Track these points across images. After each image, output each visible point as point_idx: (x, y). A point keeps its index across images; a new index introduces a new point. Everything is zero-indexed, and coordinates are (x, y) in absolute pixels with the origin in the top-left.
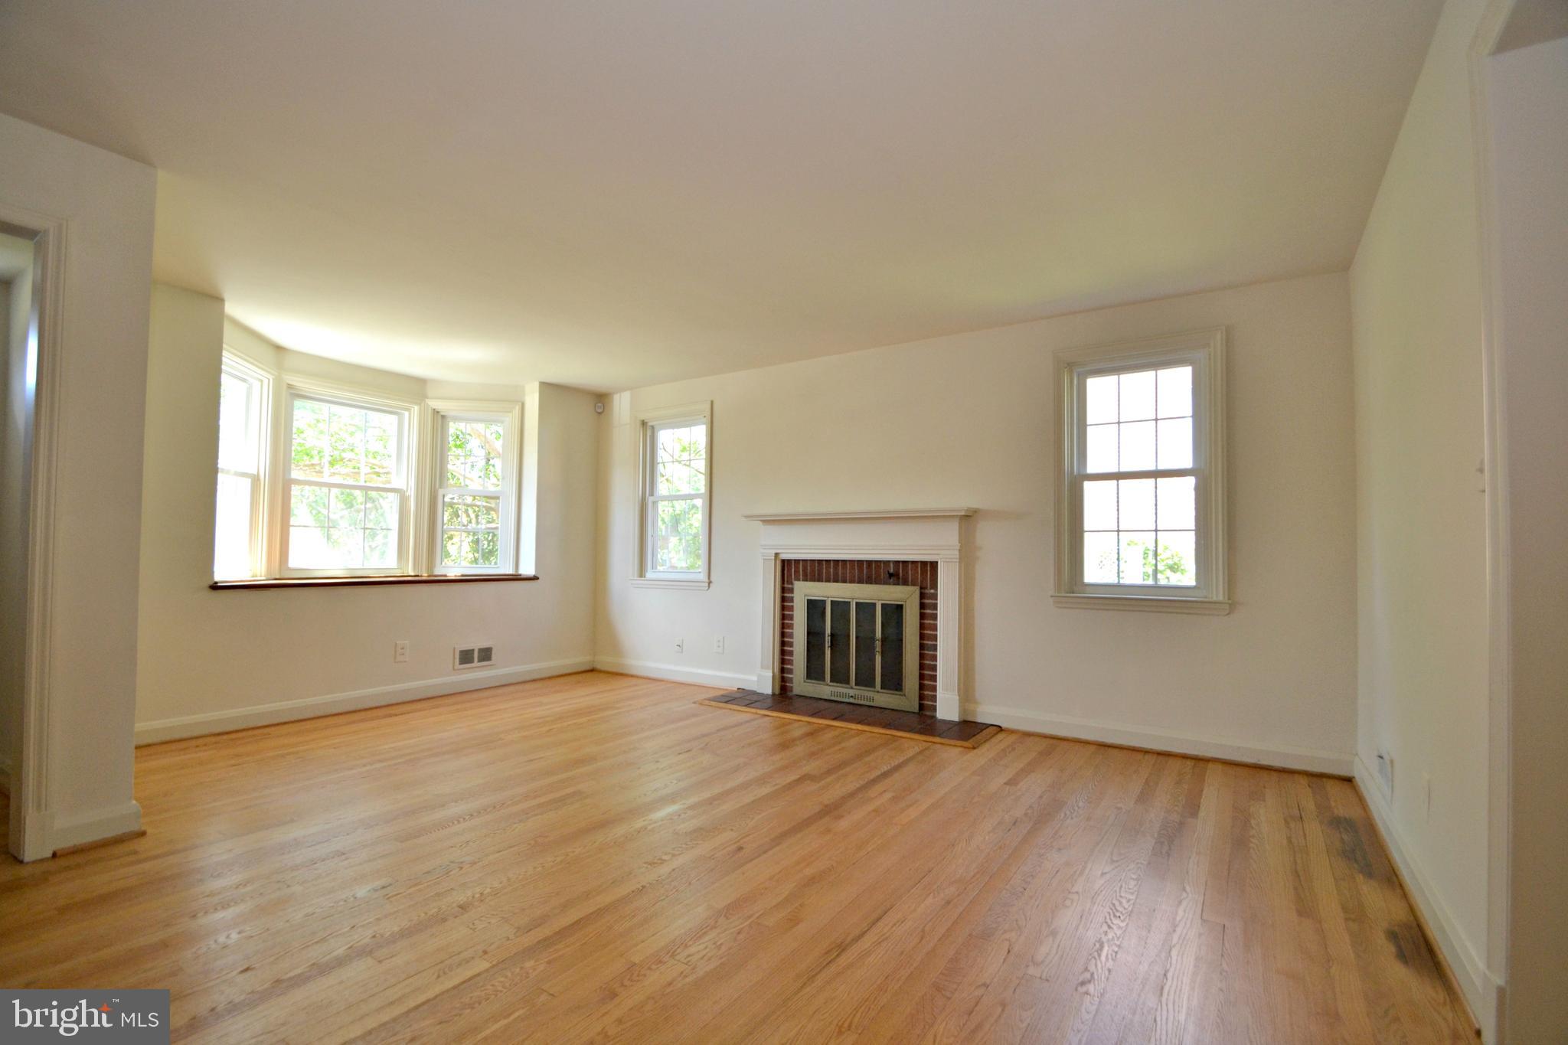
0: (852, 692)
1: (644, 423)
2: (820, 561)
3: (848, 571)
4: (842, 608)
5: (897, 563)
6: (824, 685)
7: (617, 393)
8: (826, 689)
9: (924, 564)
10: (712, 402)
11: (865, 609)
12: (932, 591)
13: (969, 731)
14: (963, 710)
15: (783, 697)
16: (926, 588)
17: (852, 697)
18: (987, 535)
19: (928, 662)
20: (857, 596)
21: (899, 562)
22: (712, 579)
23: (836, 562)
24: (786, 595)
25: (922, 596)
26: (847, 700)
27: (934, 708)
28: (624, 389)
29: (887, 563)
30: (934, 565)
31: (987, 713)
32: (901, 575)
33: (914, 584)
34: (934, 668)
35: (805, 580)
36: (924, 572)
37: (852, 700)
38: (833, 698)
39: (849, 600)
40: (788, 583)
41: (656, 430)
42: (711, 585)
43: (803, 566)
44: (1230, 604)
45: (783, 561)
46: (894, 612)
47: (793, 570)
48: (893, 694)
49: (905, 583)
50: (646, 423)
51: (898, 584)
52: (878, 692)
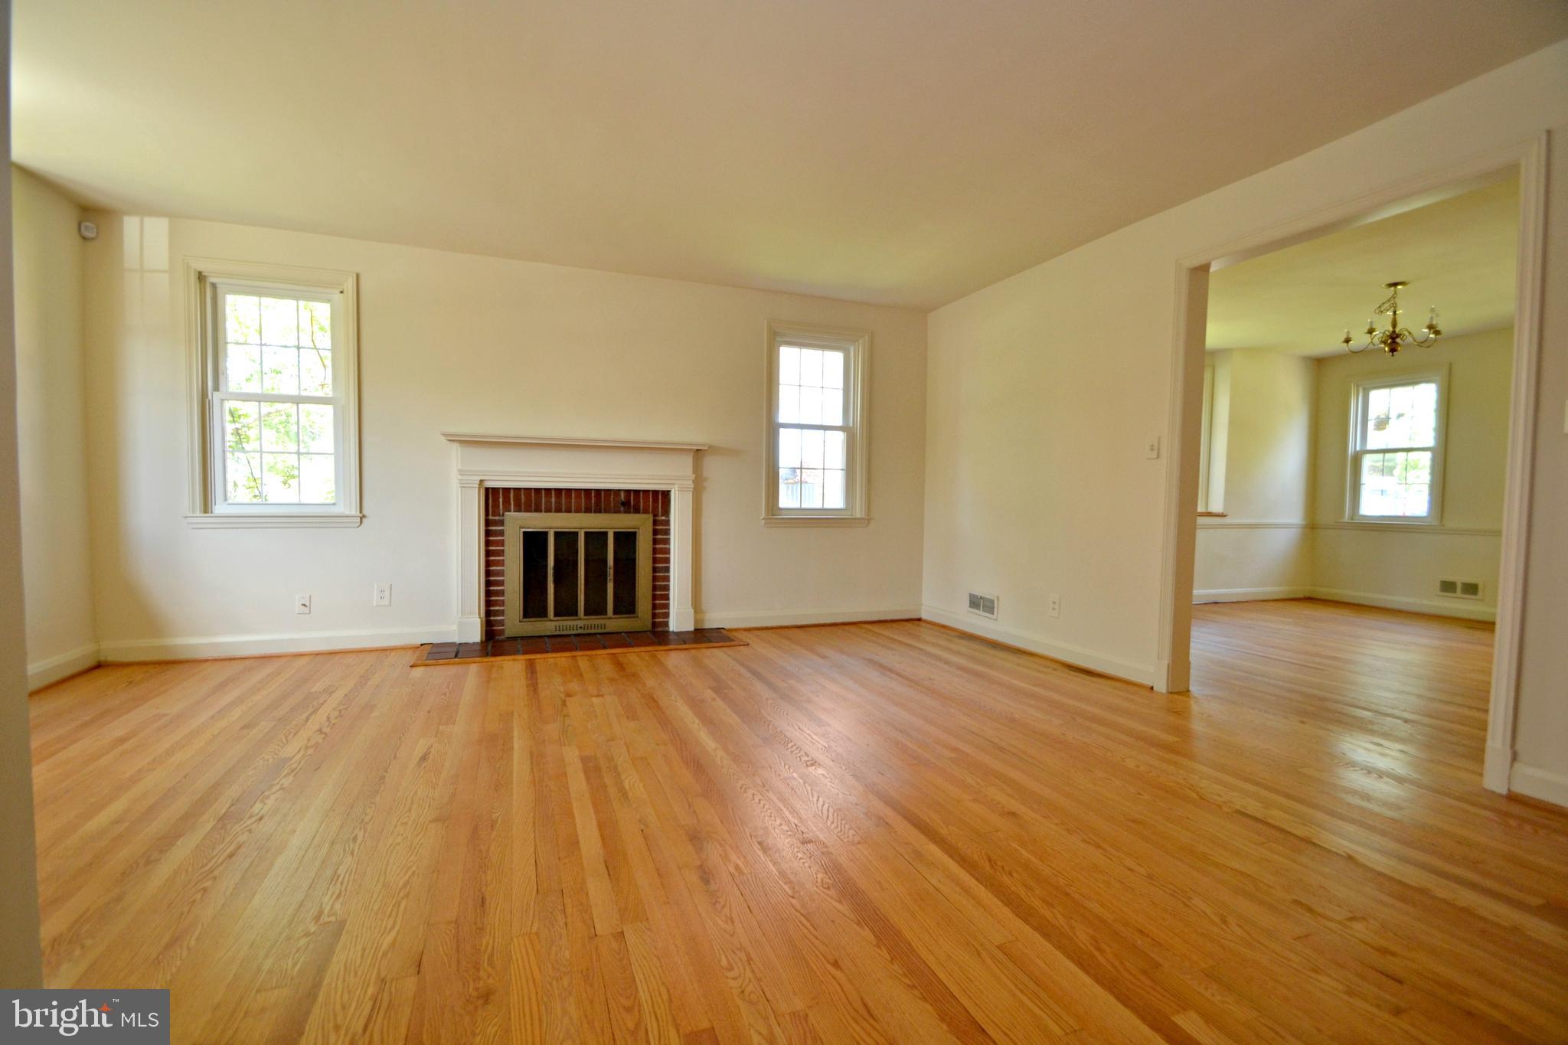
0: (580, 623)
1: (201, 277)
2: (538, 490)
3: (573, 501)
4: (566, 539)
5: (628, 492)
6: (547, 621)
7: (130, 213)
8: (550, 625)
9: (655, 493)
10: (358, 276)
11: (596, 539)
12: (663, 518)
13: (702, 636)
14: (696, 621)
15: (494, 642)
16: (658, 516)
17: (581, 628)
18: (714, 467)
19: (659, 583)
20: (583, 525)
21: (630, 490)
22: (365, 512)
23: (559, 491)
24: (490, 528)
25: (655, 523)
26: (575, 632)
27: (666, 624)
28: (145, 210)
29: (617, 492)
30: (666, 494)
31: (715, 619)
32: (632, 503)
33: (646, 512)
34: (667, 588)
35: (518, 509)
36: (655, 500)
37: (580, 631)
38: (557, 633)
39: (577, 530)
40: (494, 515)
41: (219, 291)
42: (364, 519)
43: (514, 496)
44: (868, 520)
45: (487, 489)
46: (627, 540)
47: (501, 500)
48: (629, 617)
49: (637, 511)
50: (205, 277)
51: (630, 513)
52: (610, 618)
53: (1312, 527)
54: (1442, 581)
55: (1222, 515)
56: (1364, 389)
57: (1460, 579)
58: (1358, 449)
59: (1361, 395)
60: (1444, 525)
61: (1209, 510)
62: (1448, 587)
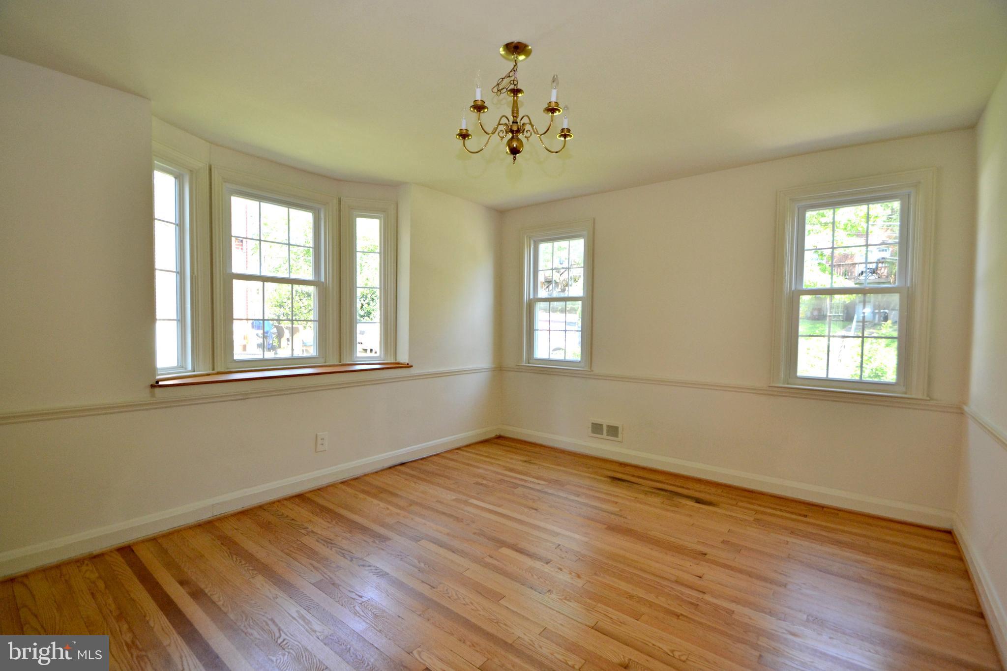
53: (499, 370)
54: (592, 423)
55: (408, 366)
56: (535, 242)
57: (605, 422)
58: (531, 297)
59: (532, 247)
60: (592, 371)
61: (398, 361)
62: (597, 428)
